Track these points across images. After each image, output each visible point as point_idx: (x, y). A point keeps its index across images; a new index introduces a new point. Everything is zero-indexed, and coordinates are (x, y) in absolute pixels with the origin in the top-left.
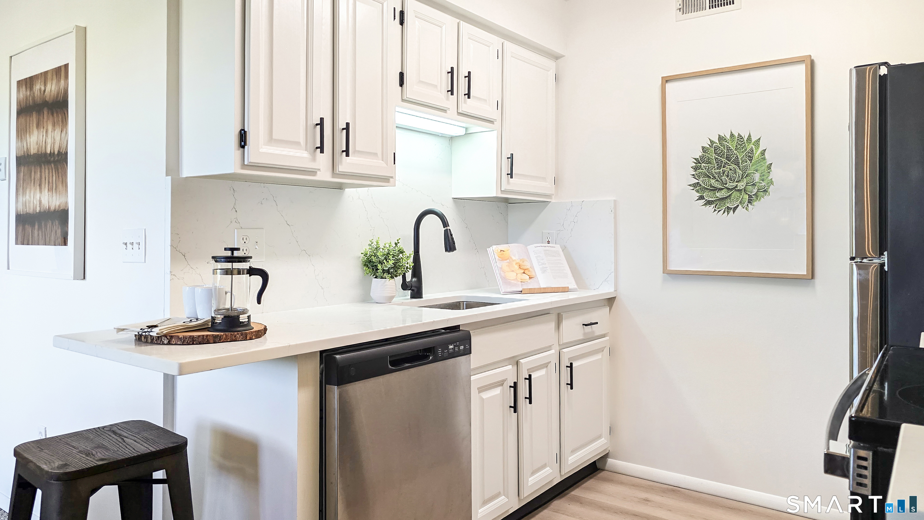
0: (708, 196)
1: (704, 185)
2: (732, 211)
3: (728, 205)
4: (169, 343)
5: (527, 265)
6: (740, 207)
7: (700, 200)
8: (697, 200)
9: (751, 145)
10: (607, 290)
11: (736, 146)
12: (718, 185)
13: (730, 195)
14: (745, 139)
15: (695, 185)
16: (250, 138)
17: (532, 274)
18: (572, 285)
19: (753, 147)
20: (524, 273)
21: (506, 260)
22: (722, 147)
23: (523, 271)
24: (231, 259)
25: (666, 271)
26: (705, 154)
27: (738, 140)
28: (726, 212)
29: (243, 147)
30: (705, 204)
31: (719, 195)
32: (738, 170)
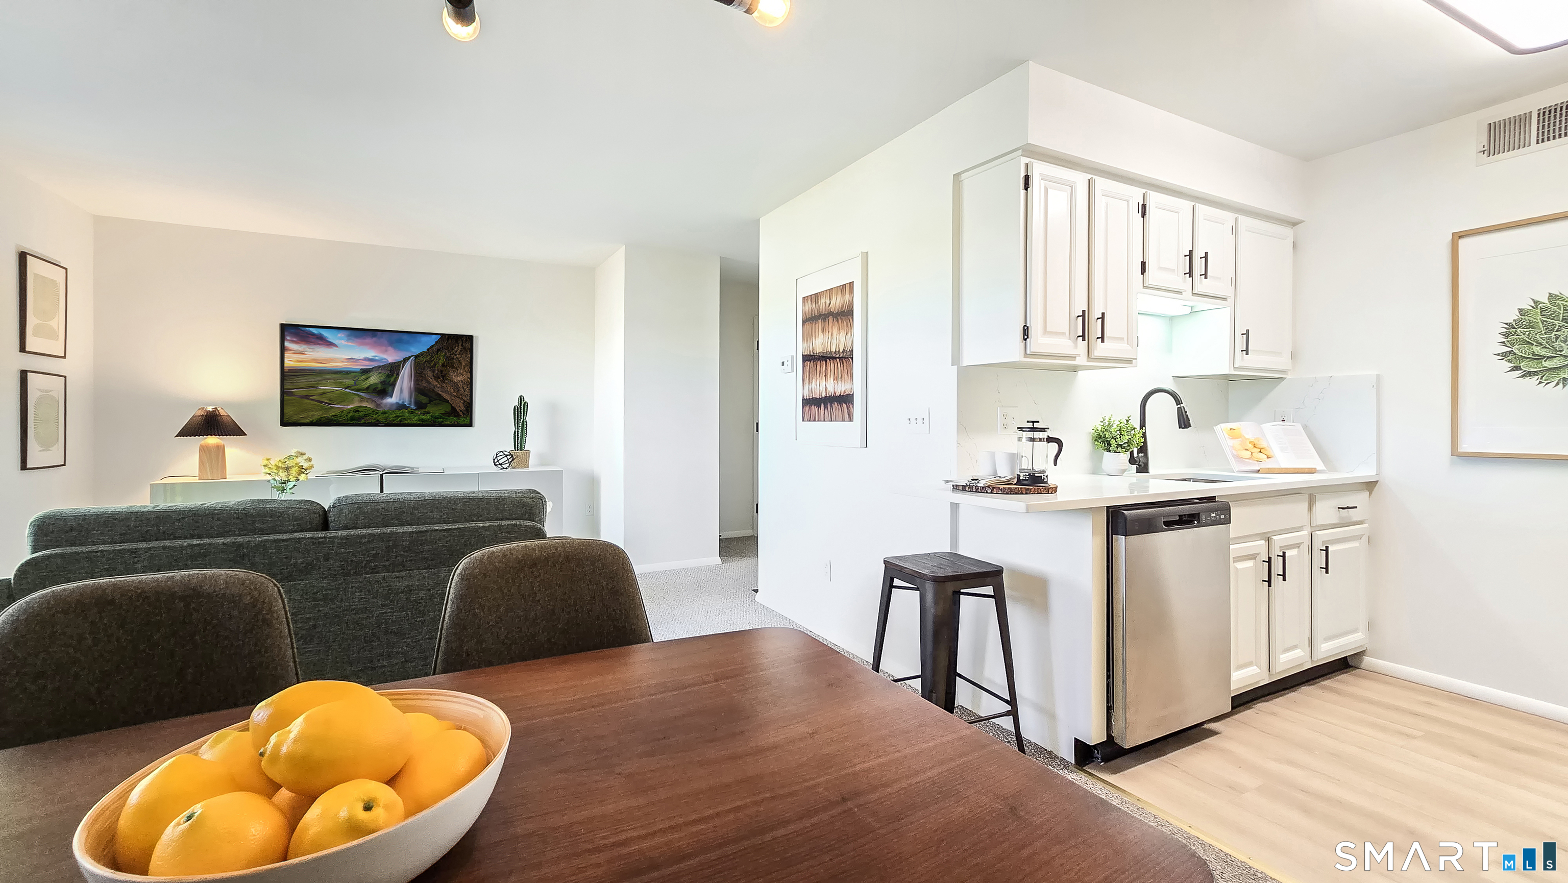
1: (1520, 354)
4: (991, 493)
5: (1263, 444)
7: (1514, 370)
8: (1509, 371)
10: (1366, 472)
12: (1546, 353)
15: (1506, 354)
16: (1032, 332)
17: (1270, 454)
18: (1320, 466)
20: (1260, 452)
21: (1237, 438)
22: (1556, 308)
23: (1259, 451)
24: (1033, 429)
25: (1455, 452)
26: (1523, 317)
29: (1025, 340)
30: (1523, 376)
31: (1548, 364)
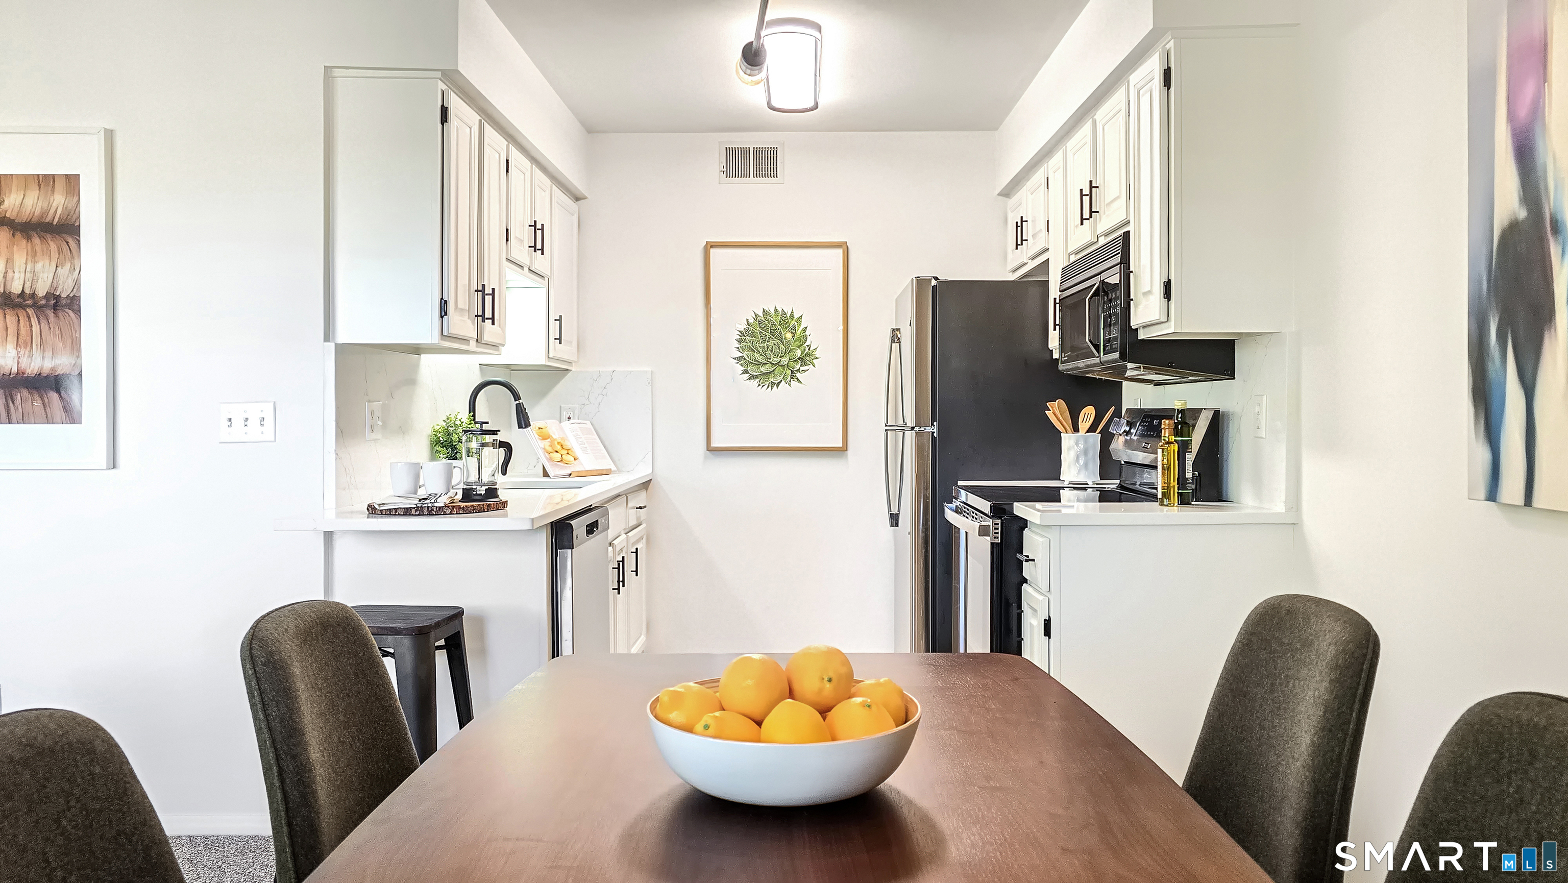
0: (753, 370)
1: (748, 359)
2: (775, 386)
3: (772, 380)
5: (567, 444)
6: (783, 382)
7: (745, 373)
8: (742, 374)
9: (793, 322)
11: (780, 322)
12: (761, 359)
13: (774, 370)
14: (789, 315)
15: (739, 359)
17: (575, 455)
18: (614, 467)
19: (796, 323)
20: (568, 454)
21: (547, 439)
22: (767, 322)
23: (567, 452)
24: (484, 432)
25: (709, 447)
26: (749, 327)
27: (781, 315)
28: (770, 386)
30: (749, 379)
31: (763, 369)
32: (781, 346)
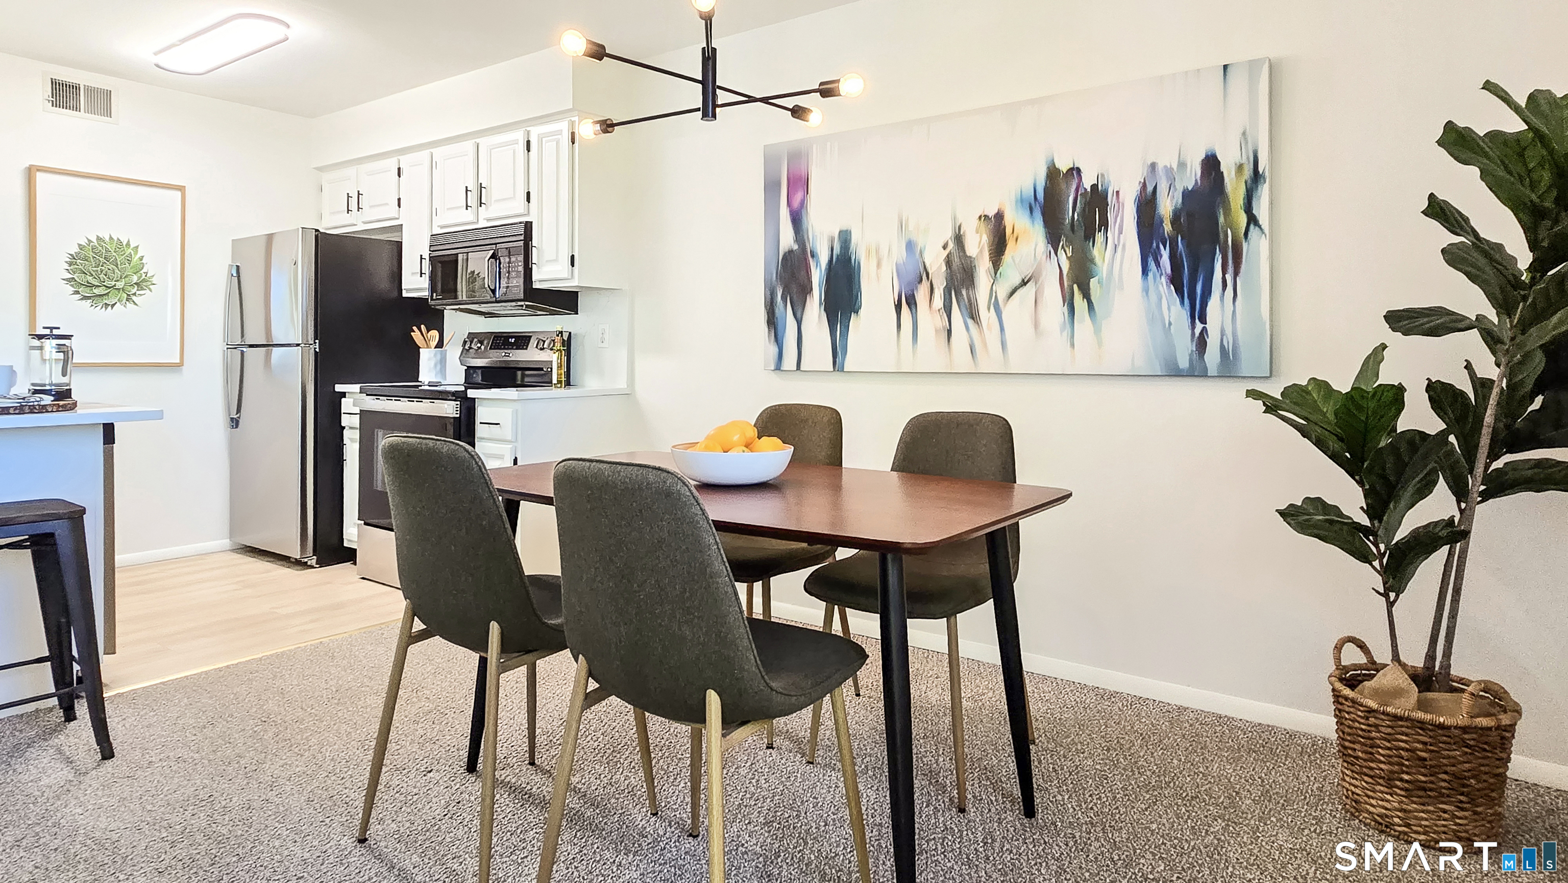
0: (84, 291)
1: (79, 281)
2: (110, 307)
3: (106, 302)
6: (118, 303)
7: (76, 294)
8: (73, 294)
9: (130, 250)
11: (115, 249)
12: (94, 281)
13: (109, 292)
14: (124, 244)
15: (69, 280)
19: (132, 252)
22: (100, 248)
26: (80, 251)
27: (117, 243)
28: (103, 308)
30: (81, 299)
31: (96, 291)
32: (117, 271)
